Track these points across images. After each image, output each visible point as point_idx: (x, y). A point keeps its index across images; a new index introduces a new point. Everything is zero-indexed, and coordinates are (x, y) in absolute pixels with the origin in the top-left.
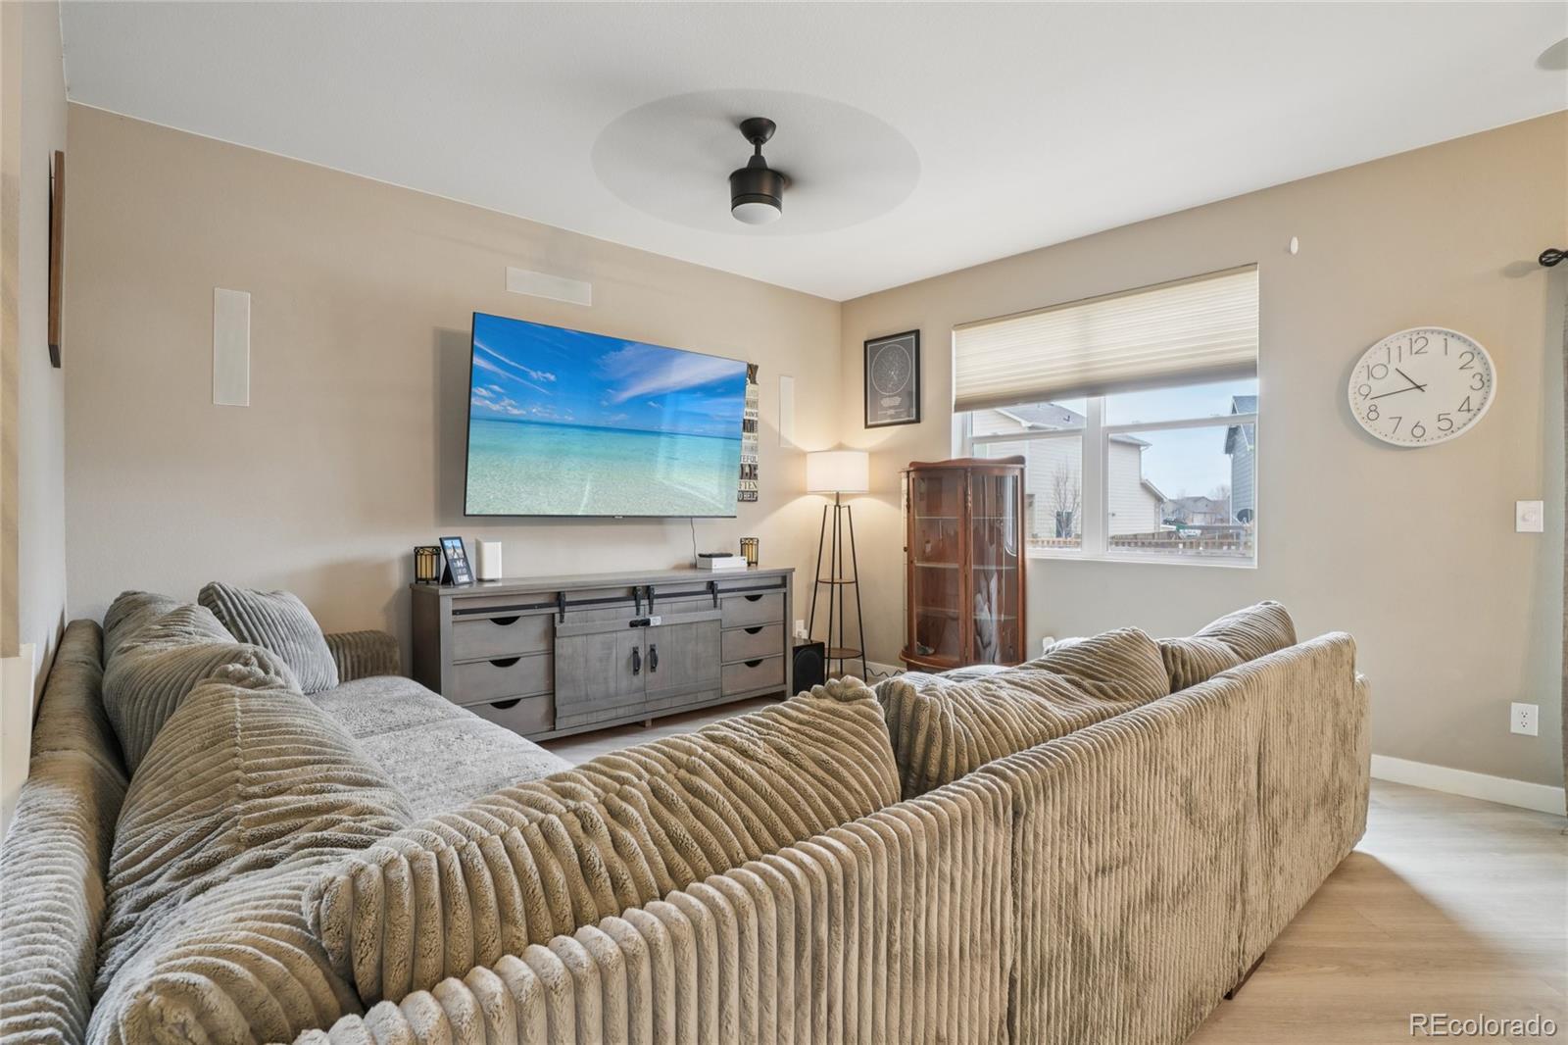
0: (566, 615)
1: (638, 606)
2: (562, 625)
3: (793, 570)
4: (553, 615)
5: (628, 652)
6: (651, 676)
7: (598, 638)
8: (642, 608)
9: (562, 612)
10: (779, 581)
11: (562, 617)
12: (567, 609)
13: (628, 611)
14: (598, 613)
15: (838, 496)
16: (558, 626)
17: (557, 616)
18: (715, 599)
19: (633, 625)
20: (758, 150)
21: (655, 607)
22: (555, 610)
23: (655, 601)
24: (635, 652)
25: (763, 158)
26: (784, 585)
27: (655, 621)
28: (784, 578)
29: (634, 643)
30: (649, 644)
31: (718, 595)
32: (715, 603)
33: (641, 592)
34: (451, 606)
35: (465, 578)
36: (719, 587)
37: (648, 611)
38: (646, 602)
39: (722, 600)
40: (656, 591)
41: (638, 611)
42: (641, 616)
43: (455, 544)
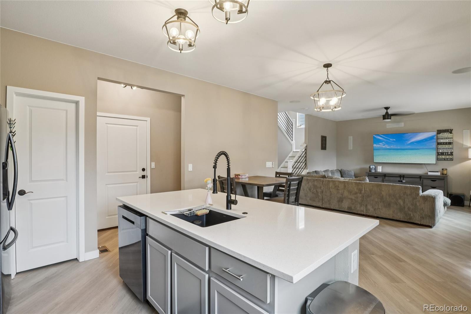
0: (386, 178)
1: (400, 178)
4: (383, 177)
8: (401, 179)
11: (385, 178)
13: (399, 179)
14: (392, 178)
16: (384, 179)
17: (384, 178)
19: (399, 181)
20: (387, 111)
21: (404, 179)
22: (384, 177)
26: (444, 179)
27: (404, 181)
28: (444, 177)
31: (421, 179)
32: (420, 180)
33: (402, 176)
34: (367, 174)
35: (374, 171)
36: (422, 177)
37: (403, 179)
38: (402, 178)
39: (423, 180)
40: (405, 176)
41: (400, 179)
42: (401, 180)
43: (373, 166)
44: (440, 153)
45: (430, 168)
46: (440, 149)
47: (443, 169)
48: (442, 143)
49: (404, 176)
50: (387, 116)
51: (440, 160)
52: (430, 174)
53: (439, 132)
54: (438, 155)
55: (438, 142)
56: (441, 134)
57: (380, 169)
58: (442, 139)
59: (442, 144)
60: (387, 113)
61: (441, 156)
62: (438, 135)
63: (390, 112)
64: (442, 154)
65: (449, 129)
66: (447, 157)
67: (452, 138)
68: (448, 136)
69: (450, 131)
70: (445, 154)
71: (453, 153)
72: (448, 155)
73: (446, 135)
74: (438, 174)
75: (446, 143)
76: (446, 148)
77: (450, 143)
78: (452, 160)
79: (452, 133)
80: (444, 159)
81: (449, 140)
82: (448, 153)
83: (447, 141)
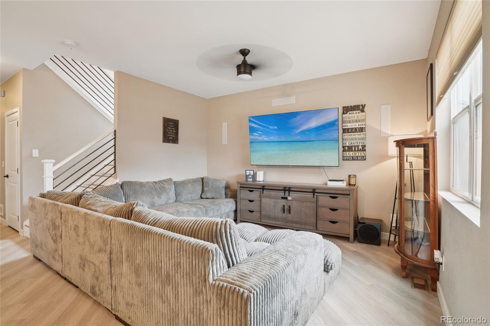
0: (264, 192)
1: (285, 193)
2: (263, 194)
4: (261, 192)
5: (281, 206)
6: (289, 215)
7: (273, 200)
9: (263, 191)
11: (263, 192)
13: (282, 194)
14: (273, 193)
16: (262, 194)
17: (262, 192)
18: (314, 195)
19: (282, 198)
21: (290, 194)
22: (262, 190)
23: (290, 192)
24: (284, 206)
26: (349, 194)
27: (289, 198)
28: (350, 192)
29: (284, 203)
30: (288, 205)
31: (315, 194)
32: (314, 196)
33: (287, 189)
34: (240, 186)
35: (251, 180)
36: (317, 191)
37: (288, 195)
38: (288, 192)
39: (317, 196)
40: (292, 189)
42: (286, 196)
43: (251, 171)
44: (346, 148)
45: (331, 174)
46: (346, 139)
47: (349, 176)
48: (348, 129)
49: (290, 188)
50: (244, 68)
51: (346, 160)
52: (331, 184)
53: (347, 110)
54: (343, 151)
55: (344, 128)
56: (348, 113)
57: (260, 177)
58: (350, 122)
59: (350, 131)
60: (244, 62)
61: (347, 153)
62: (344, 116)
64: (350, 149)
65: (360, 104)
66: (357, 155)
67: (364, 120)
68: (358, 117)
69: (360, 108)
70: (353, 149)
71: (365, 146)
72: (358, 150)
73: (355, 115)
74: (343, 185)
75: (356, 129)
76: (356, 139)
77: (361, 130)
78: (364, 158)
79: (365, 111)
80: (353, 158)
81: (360, 124)
82: (358, 146)
83: (356, 125)
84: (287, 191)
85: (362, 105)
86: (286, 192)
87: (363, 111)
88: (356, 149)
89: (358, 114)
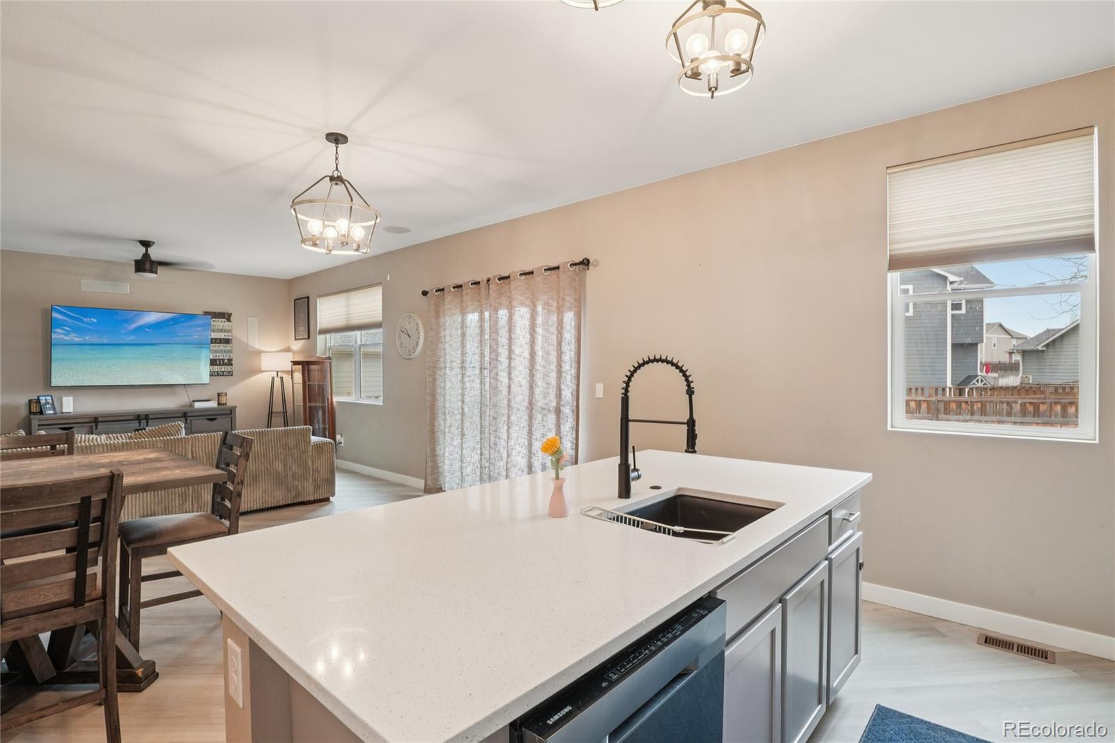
0: (99, 427)
1: (139, 422)
3: (236, 407)
4: (92, 427)
8: (142, 424)
9: (96, 425)
10: (229, 412)
11: (96, 428)
12: (99, 424)
13: (135, 425)
15: (277, 372)
17: (94, 427)
18: (186, 420)
20: (147, 250)
21: (149, 424)
22: (94, 424)
23: (149, 420)
25: (149, 255)
26: (231, 414)
28: (231, 411)
31: (188, 418)
32: (186, 422)
33: (142, 417)
34: (36, 423)
35: (53, 412)
36: (189, 414)
37: (145, 424)
38: (145, 421)
39: (191, 420)
40: (151, 417)
41: (140, 425)
42: (142, 427)
43: (48, 398)
44: (214, 362)
45: (194, 394)
46: (214, 351)
47: (219, 395)
48: (216, 339)
49: (147, 415)
50: (144, 265)
51: (215, 375)
52: (198, 405)
57: (68, 405)
58: (217, 331)
59: (217, 341)
60: (146, 255)
61: (215, 367)
63: (155, 254)
65: (225, 311)
66: (223, 370)
67: (230, 331)
68: (223, 326)
69: (226, 316)
70: (218, 363)
71: (232, 360)
72: (224, 364)
73: (220, 323)
74: (213, 404)
75: (220, 339)
76: (221, 351)
77: (227, 341)
78: (230, 374)
79: (231, 319)
80: (218, 374)
81: (226, 334)
82: (223, 360)
83: (222, 336)
84: (143, 419)
85: (228, 314)
86: (142, 421)
87: (229, 320)
88: (222, 363)
89: (224, 324)
